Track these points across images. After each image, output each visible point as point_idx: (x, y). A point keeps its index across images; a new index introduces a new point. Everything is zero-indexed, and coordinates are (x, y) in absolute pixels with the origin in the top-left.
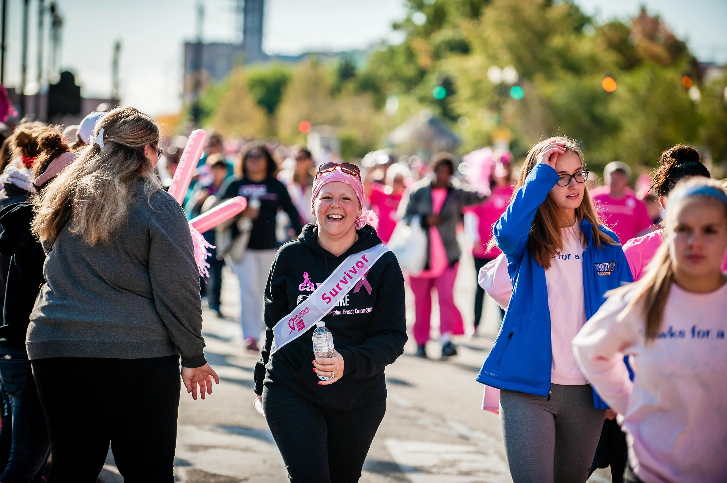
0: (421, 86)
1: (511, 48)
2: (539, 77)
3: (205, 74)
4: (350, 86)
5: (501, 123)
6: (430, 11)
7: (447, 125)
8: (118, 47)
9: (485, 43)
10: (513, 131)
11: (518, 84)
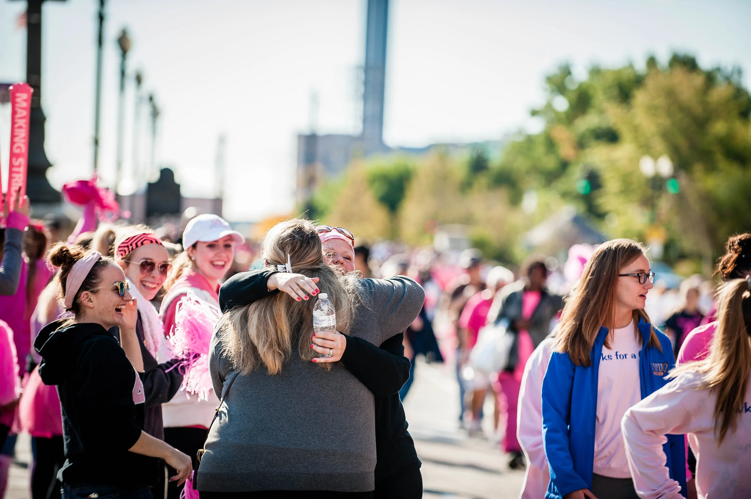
0: (563, 179)
1: (666, 136)
2: (698, 169)
3: (319, 167)
4: (483, 180)
5: (654, 221)
6: (574, 96)
7: (594, 224)
8: (222, 140)
9: (636, 129)
10: (668, 229)
11: (674, 176)
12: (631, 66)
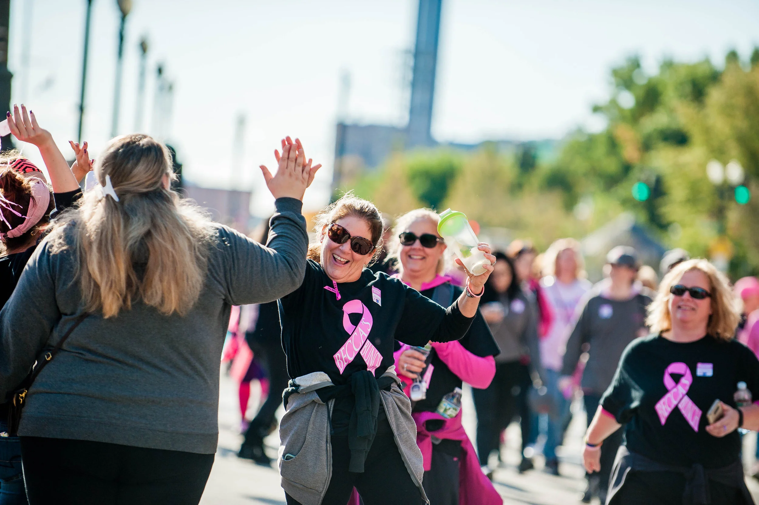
7: (654, 235)
8: (241, 122)
10: (735, 244)
12: (707, 61)
